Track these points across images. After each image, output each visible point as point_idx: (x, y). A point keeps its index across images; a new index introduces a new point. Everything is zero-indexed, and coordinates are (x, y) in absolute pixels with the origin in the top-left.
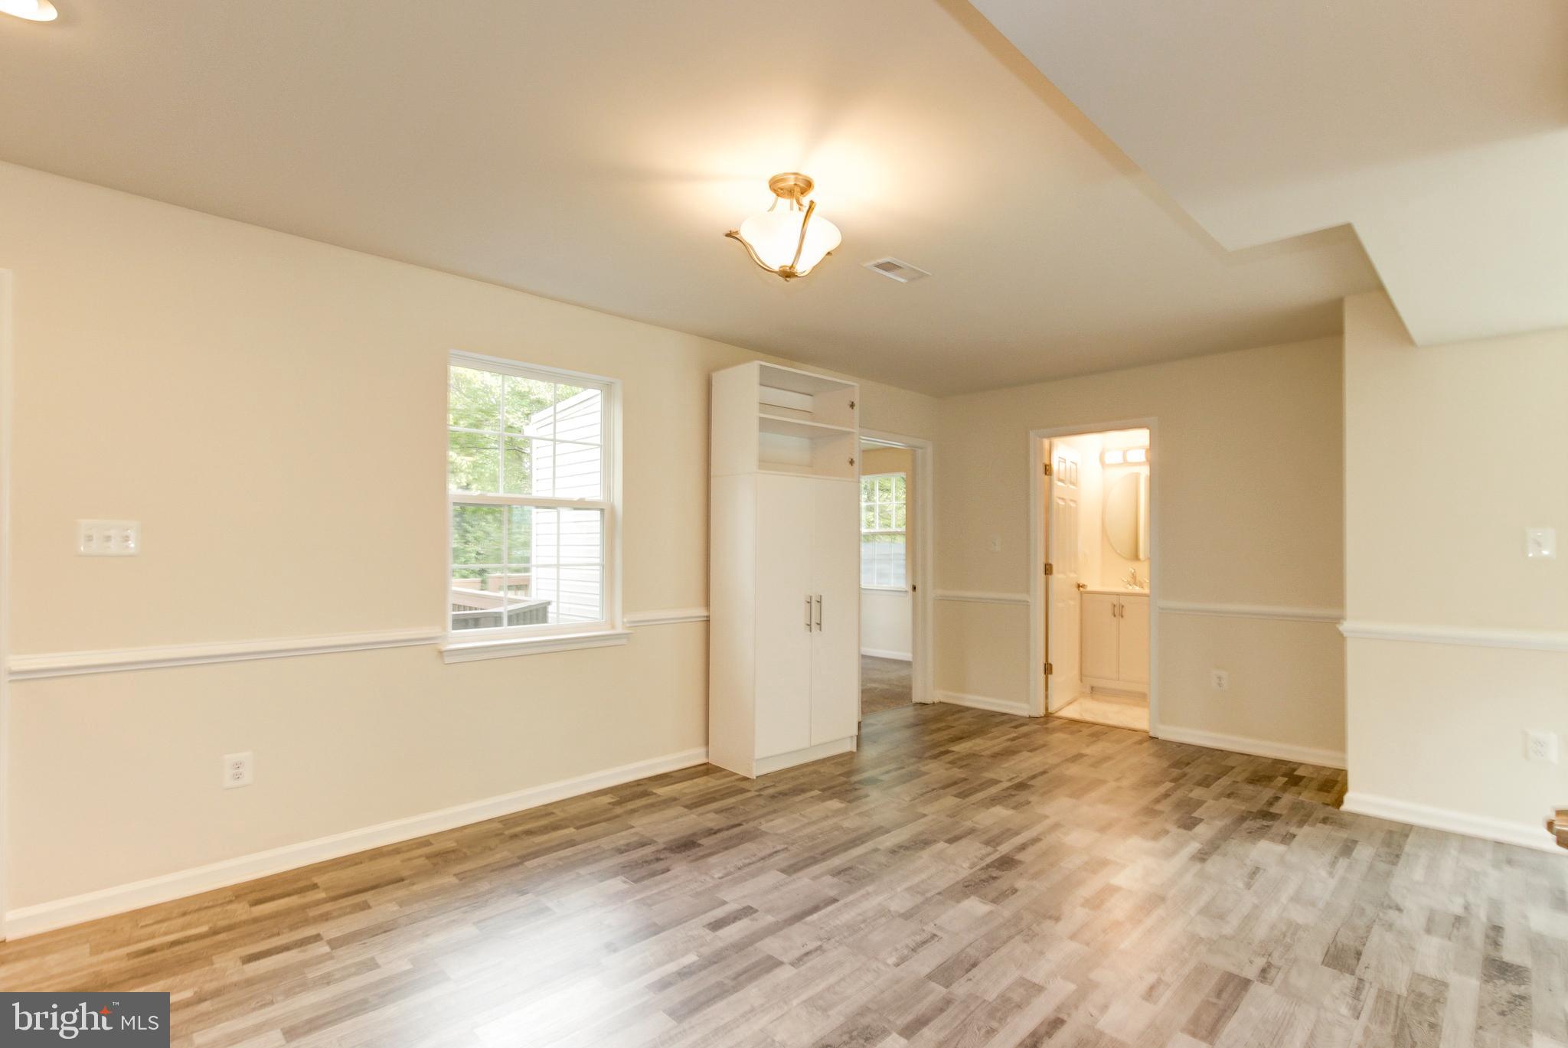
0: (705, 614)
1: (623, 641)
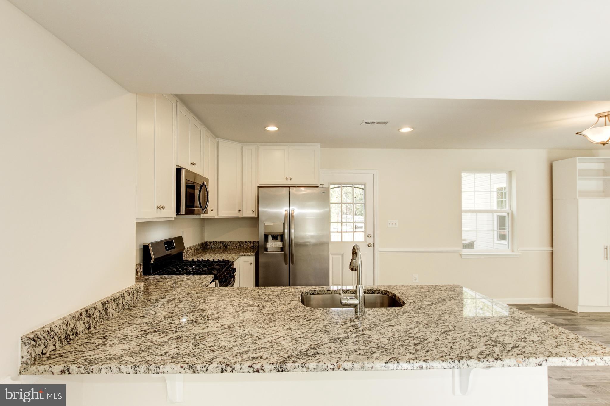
0: (550, 249)
1: (518, 256)
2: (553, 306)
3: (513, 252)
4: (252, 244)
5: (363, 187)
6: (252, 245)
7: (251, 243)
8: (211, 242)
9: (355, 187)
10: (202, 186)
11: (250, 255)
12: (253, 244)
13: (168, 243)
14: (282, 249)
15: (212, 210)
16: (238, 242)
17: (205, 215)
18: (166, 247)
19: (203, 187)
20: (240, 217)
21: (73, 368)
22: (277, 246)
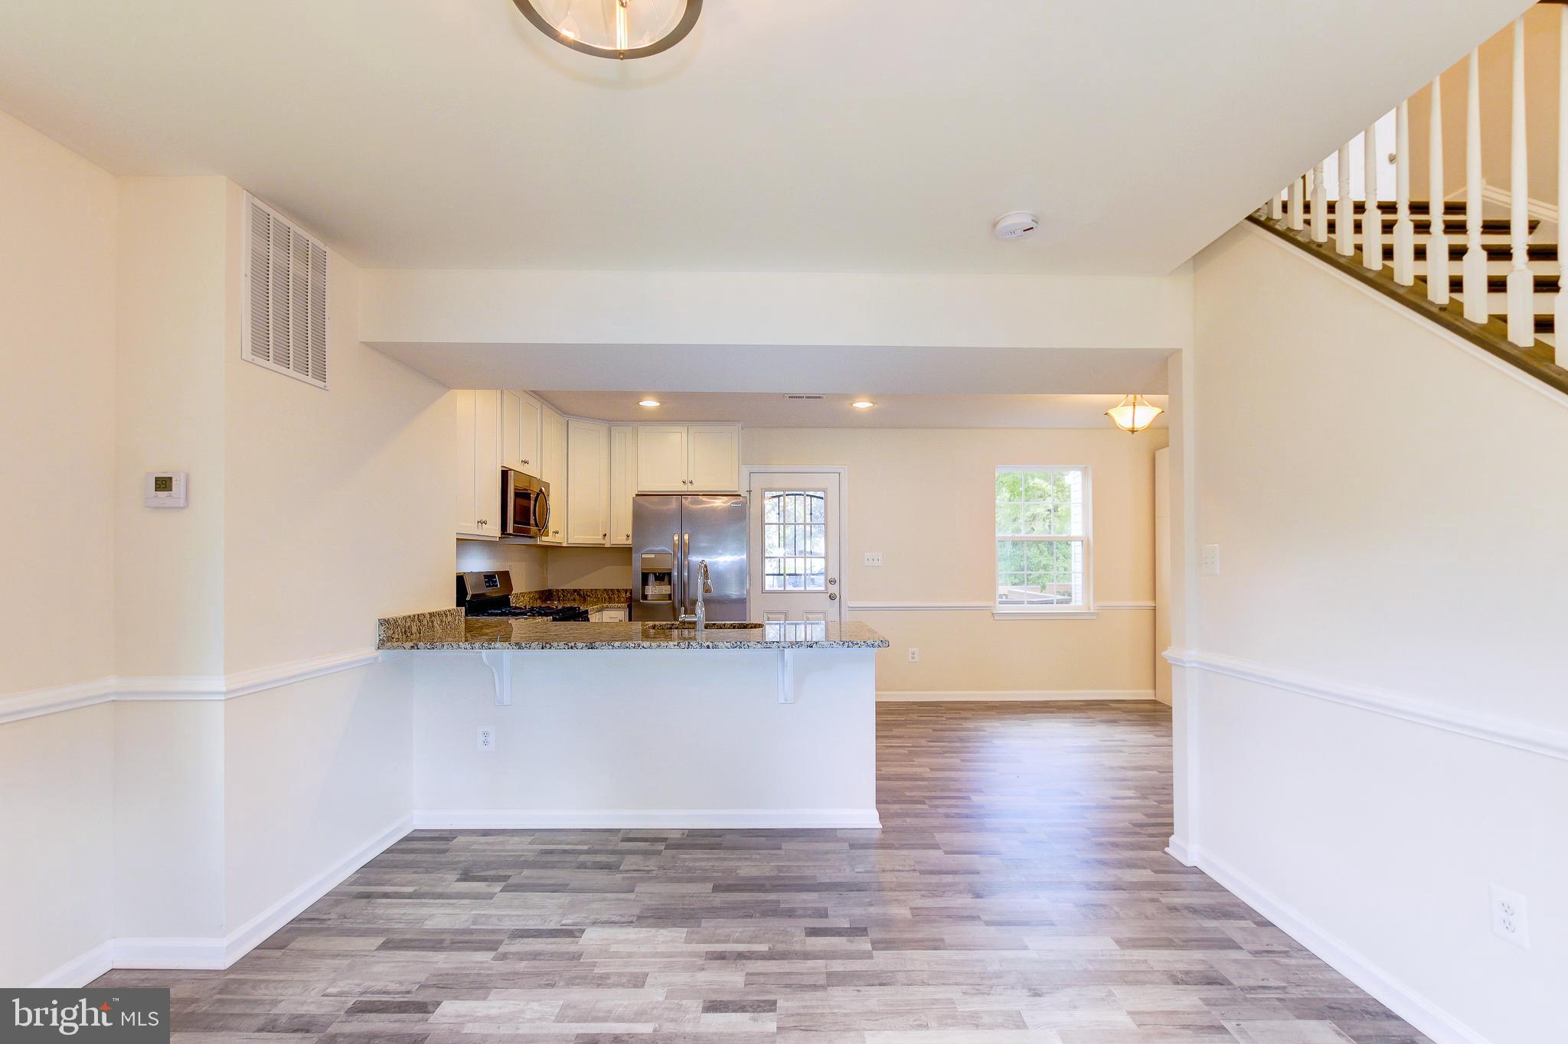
0: (1151, 604)
1: (1095, 617)
2: (1155, 702)
3: (1089, 610)
4: (628, 594)
5: (822, 495)
7: (626, 593)
8: (557, 590)
9: (809, 496)
10: (538, 495)
11: (620, 608)
12: (631, 593)
13: (489, 578)
14: (671, 596)
15: (557, 532)
16: (605, 590)
17: (544, 538)
18: (486, 582)
19: (541, 495)
20: (606, 546)
21: (421, 644)
22: (664, 592)
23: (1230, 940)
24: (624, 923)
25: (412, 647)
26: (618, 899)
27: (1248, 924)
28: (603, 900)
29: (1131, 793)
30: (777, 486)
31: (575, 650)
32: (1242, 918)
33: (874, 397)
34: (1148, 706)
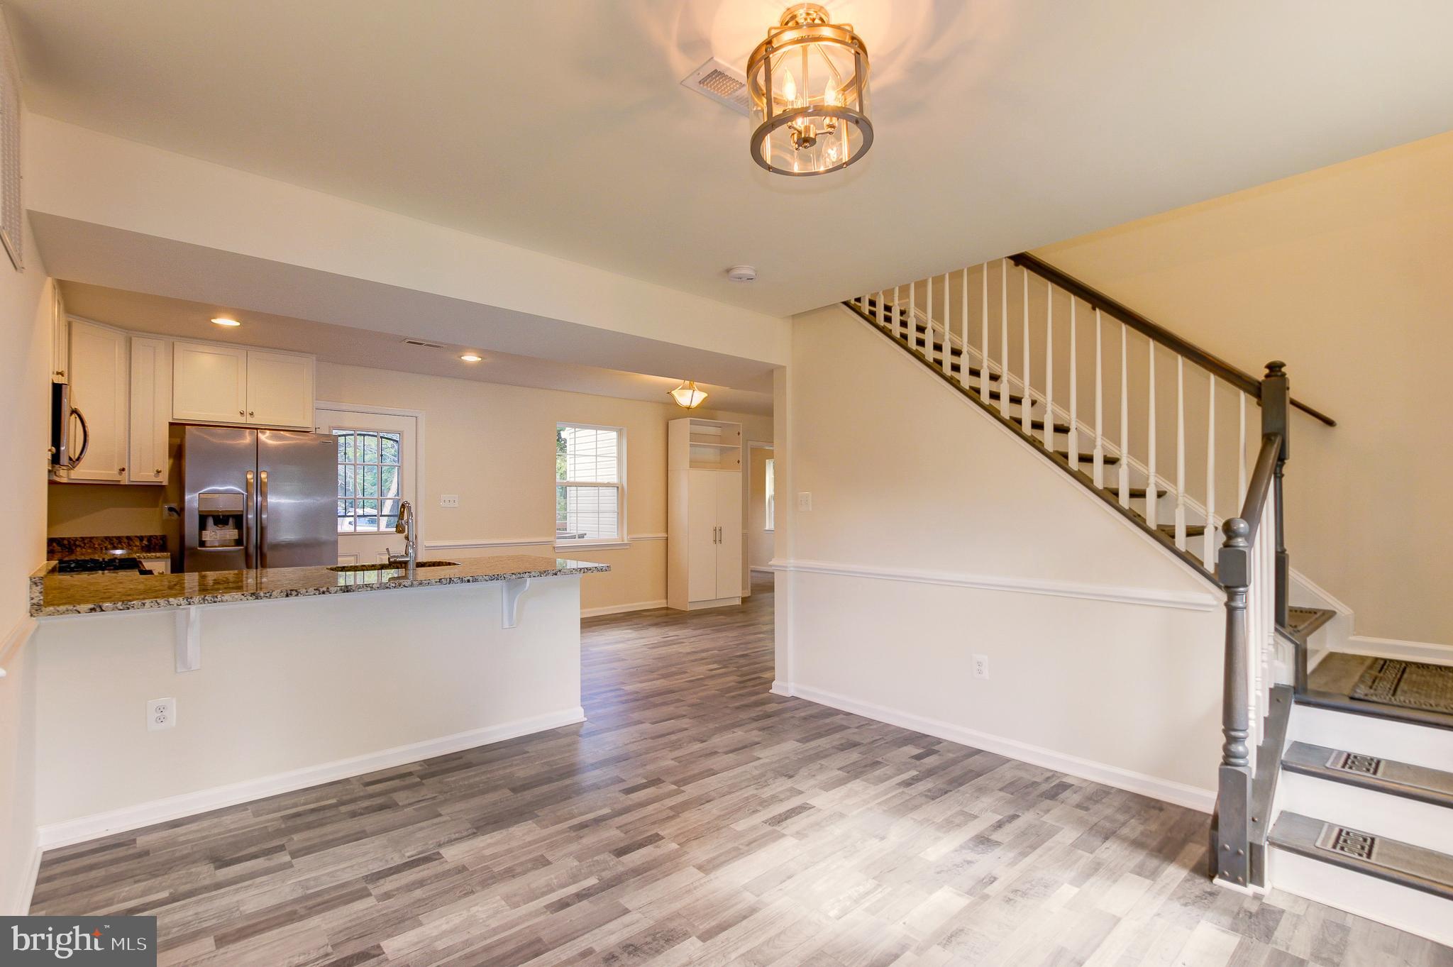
0: (664, 535)
1: (628, 547)
2: (667, 608)
3: (623, 541)
5: (396, 437)
6: (146, 543)
9: (381, 437)
11: (159, 558)
14: (239, 542)
20: (122, 483)
22: (228, 537)
23: (842, 725)
24: (469, 835)
25: (92, 610)
26: (433, 825)
27: (841, 716)
28: (421, 829)
29: (715, 666)
30: (347, 424)
31: (327, 595)
32: (837, 714)
33: (482, 352)
34: (665, 612)
